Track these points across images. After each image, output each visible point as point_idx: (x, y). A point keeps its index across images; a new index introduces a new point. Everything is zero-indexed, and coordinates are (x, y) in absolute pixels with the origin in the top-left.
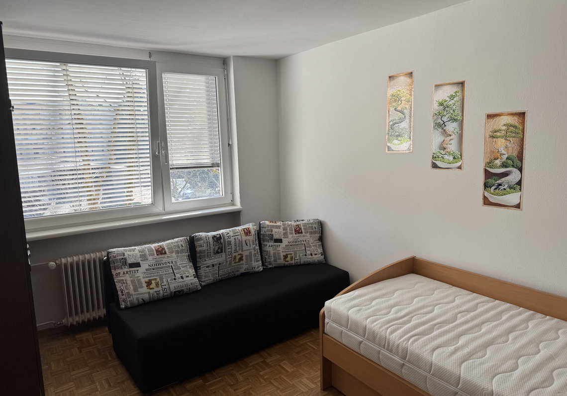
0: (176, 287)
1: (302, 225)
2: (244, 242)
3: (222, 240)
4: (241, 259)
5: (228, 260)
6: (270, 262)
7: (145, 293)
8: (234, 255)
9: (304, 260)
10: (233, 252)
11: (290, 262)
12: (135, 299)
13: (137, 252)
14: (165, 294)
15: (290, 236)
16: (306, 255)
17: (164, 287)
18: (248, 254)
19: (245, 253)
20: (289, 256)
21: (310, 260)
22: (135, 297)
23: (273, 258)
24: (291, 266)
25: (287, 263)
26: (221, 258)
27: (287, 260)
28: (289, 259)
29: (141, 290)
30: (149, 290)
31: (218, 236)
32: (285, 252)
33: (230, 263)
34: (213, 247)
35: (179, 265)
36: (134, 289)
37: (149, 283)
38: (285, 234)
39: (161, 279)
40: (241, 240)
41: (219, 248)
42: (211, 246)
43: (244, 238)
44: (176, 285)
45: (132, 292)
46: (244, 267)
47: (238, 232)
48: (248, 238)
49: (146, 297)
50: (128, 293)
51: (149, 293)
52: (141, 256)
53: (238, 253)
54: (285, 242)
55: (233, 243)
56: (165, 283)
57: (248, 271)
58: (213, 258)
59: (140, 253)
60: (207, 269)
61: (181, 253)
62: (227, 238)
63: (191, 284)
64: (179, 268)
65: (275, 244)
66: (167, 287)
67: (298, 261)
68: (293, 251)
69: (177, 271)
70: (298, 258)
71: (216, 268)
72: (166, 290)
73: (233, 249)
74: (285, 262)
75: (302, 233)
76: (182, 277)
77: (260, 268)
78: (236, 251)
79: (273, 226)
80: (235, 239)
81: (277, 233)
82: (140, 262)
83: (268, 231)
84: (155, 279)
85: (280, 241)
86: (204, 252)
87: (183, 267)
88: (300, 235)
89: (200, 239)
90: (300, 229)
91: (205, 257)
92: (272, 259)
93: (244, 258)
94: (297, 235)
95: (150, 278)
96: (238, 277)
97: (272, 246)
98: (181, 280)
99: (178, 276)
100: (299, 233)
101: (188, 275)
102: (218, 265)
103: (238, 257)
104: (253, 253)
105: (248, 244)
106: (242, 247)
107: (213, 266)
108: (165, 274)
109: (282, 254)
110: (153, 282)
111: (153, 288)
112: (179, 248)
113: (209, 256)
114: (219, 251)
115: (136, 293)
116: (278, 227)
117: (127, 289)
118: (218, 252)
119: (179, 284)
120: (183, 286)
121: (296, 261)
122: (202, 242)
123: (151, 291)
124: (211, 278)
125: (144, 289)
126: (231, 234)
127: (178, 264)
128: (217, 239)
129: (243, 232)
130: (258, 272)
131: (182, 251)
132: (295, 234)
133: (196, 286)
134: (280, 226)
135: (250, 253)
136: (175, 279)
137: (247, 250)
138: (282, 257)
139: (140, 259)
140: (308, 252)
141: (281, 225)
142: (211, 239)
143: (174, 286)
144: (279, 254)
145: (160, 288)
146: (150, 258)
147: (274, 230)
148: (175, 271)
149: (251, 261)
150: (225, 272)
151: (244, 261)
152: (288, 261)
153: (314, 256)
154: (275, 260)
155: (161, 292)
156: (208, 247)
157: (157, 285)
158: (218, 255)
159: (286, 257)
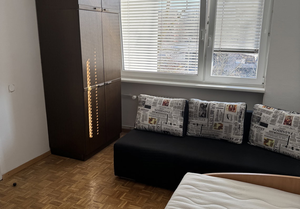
0: (165, 128)
1: (294, 117)
2: (225, 116)
3: (207, 109)
4: (221, 127)
5: (210, 125)
6: (252, 140)
7: (147, 125)
8: (214, 122)
9: (283, 150)
10: (214, 120)
11: (270, 147)
12: (141, 126)
13: (153, 100)
14: (158, 130)
15: (277, 124)
16: (286, 147)
17: (158, 125)
18: (228, 126)
19: (225, 125)
20: (270, 141)
21: (289, 152)
22: (141, 124)
23: (255, 137)
24: (270, 151)
25: (266, 147)
26: (204, 121)
27: (267, 144)
28: (269, 144)
29: (145, 122)
30: (149, 124)
31: (205, 105)
32: (267, 136)
33: (211, 127)
34: (199, 112)
35: (172, 116)
36: (142, 120)
37: (151, 120)
38: (273, 122)
39: (159, 120)
40: (223, 113)
41: (203, 113)
42: (198, 110)
43: (227, 112)
44: (166, 127)
45: (141, 121)
46: (222, 135)
47: (223, 106)
48: (231, 113)
49: (147, 127)
50: (139, 121)
51: (149, 125)
52: (154, 103)
53: (218, 122)
54: (270, 127)
55: (215, 113)
56: (160, 123)
57: (226, 139)
58: (198, 119)
59: (154, 101)
60: (193, 125)
61: (177, 109)
62: (211, 108)
63: (176, 130)
64: (171, 117)
65: (260, 126)
66: (160, 126)
67: (278, 149)
68: (275, 138)
69: (170, 119)
70: (278, 146)
71: (200, 127)
72: (159, 127)
73: (215, 117)
74: (265, 145)
75: (290, 125)
76: (171, 124)
77: (239, 141)
78: (217, 120)
79: (264, 111)
80: (218, 111)
81: (265, 118)
82: (152, 106)
83: (258, 113)
84: (155, 119)
85: (266, 125)
86: (192, 112)
87: (174, 118)
88: (288, 126)
89: (192, 103)
90: (291, 121)
91: (193, 117)
92: (255, 139)
93: (224, 128)
94: (285, 125)
95: (153, 117)
96: (218, 140)
97: (257, 127)
98: (170, 125)
99: (169, 122)
100: (287, 124)
101: (175, 124)
102: (201, 126)
103: (218, 125)
104: (233, 126)
105: (230, 118)
106: (223, 118)
107: (198, 125)
108: (162, 118)
109: (263, 138)
110: (153, 120)
111: (152, 124)
112: (177, 105)
113: (196, 117)
114: (204, 115)
115: (142, 123)
116: (269, 113)
117: (139, 119)
118: (202, 116)
119: (168, 127)
120: (170, 130)
121: (275, 148)
122: (193, 105)
123: (151, 125)
124: (195, 132)
125: (147, 122)
126: (217, 106)
127: (173, 114)
128: (203, 107)
129: (228, 107)
130: (236, 144)
131: (178, 108)
132: (284, 124)
133: (179, 133)
134: (272, 112)
135: (230, 126)
136: (166, 123)
137: (228, 122)
138: (263, 140)
139: (152, 104)
140: (290, 145)
141: (274, 112)
142: (199, 106)
143: (164, 127)
144: (261, 136)
145: (155, 125)
146: (158, 106)
147: (263, 114)
148: (168, 118)
149: (230, 132)
150: (206, 132)
151: (223, 130)
152: (268, 146)
153: (294, 150)
154: (257, 141)
155: (156, 128)
156: (195, 110)
157: (155, 122)
158: (202, 118)
159: (266, 141)
